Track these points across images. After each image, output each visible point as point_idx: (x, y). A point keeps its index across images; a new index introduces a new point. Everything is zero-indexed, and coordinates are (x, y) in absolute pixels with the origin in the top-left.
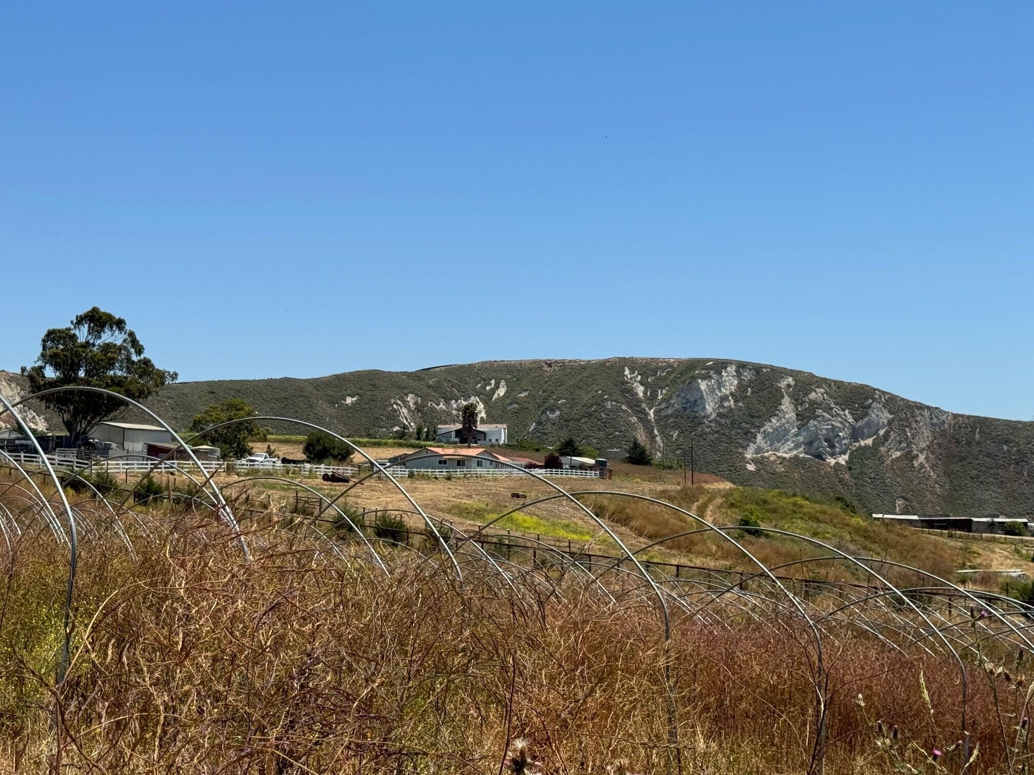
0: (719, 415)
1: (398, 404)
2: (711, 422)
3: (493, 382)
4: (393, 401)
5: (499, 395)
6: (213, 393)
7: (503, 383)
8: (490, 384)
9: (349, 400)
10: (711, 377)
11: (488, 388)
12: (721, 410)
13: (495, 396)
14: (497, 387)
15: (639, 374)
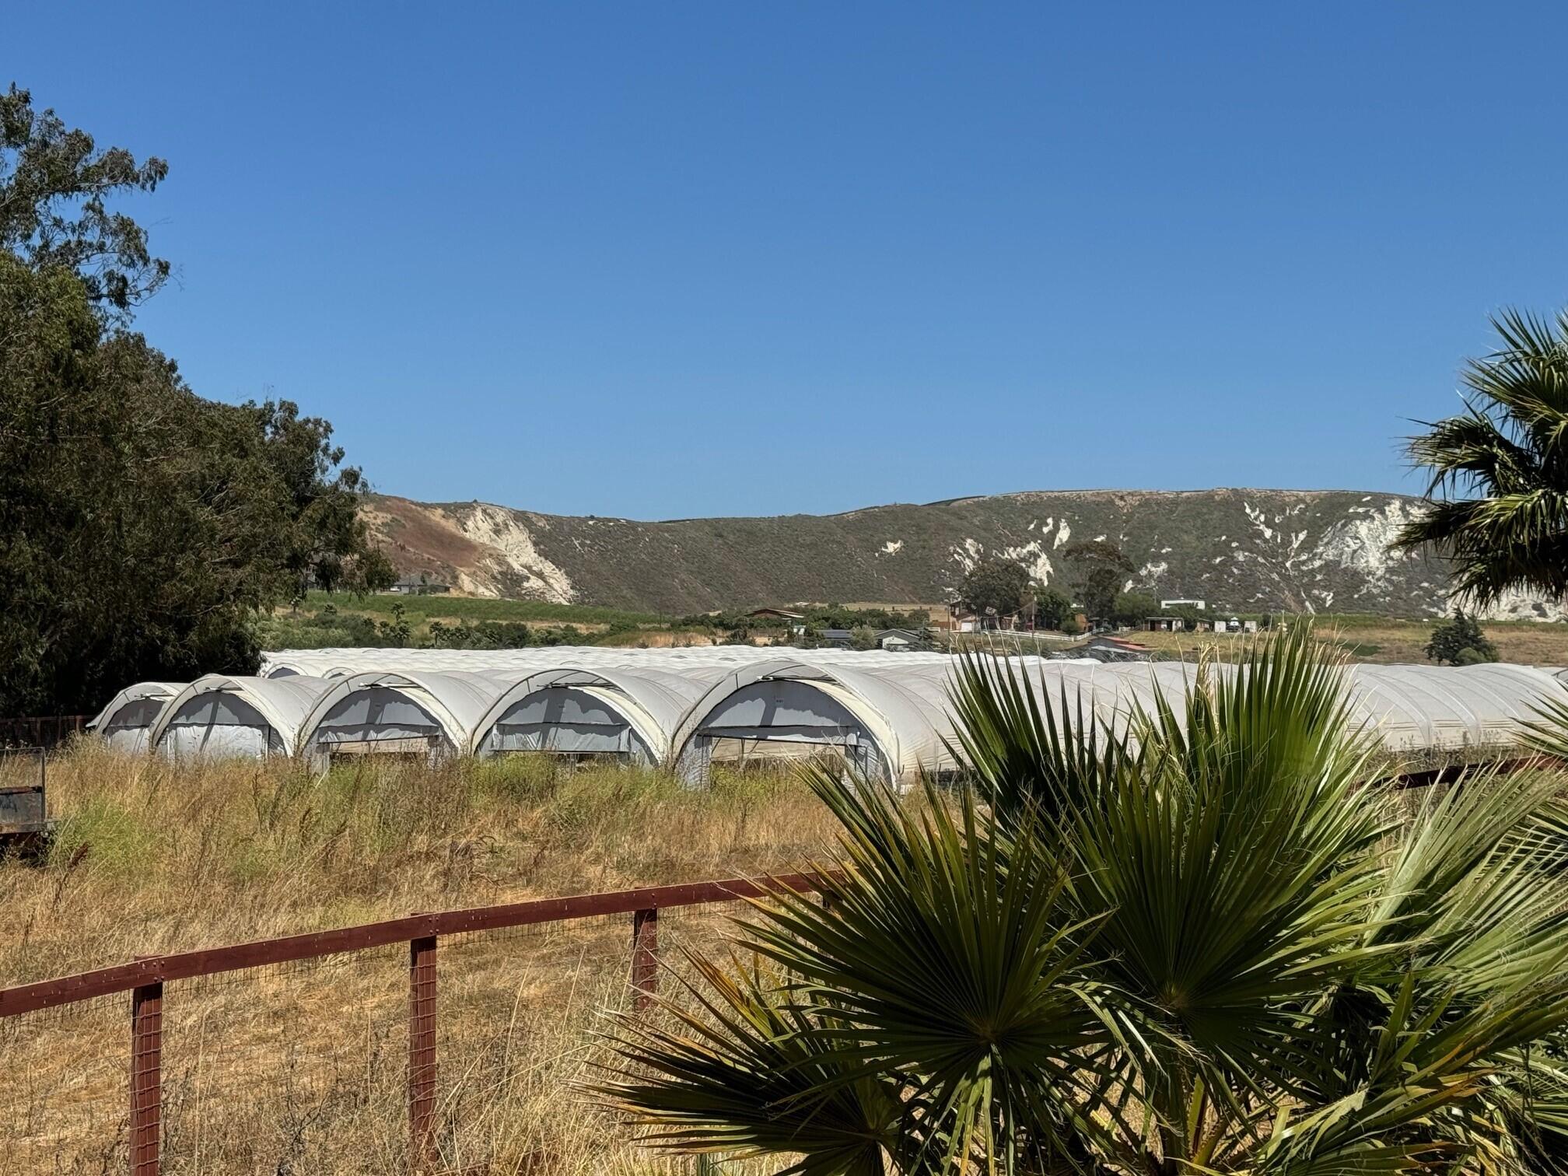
0: (1389, 570)
1: (960, 554)
2: (1378, 580)
3: (1050, 521)
4: (951, 548)
5: (1061, 540)
6: (721, 536)
7: (1063, 524)
8: (1047, 525)
9: (892, 547)
10: (1373, 518)
11: (1045, 530)
12: (1391, 563)
13: (1057, 542)
14: (1056, 528)
15: (1261, 512)
